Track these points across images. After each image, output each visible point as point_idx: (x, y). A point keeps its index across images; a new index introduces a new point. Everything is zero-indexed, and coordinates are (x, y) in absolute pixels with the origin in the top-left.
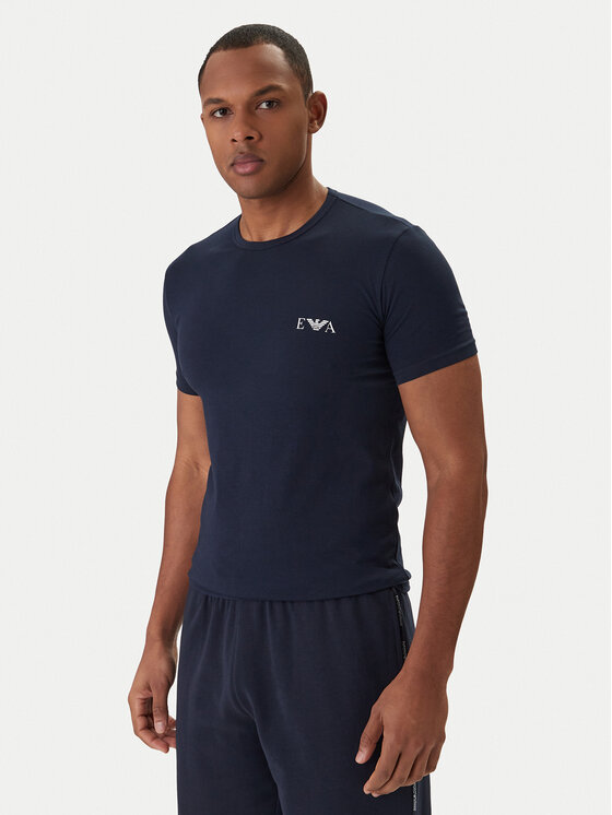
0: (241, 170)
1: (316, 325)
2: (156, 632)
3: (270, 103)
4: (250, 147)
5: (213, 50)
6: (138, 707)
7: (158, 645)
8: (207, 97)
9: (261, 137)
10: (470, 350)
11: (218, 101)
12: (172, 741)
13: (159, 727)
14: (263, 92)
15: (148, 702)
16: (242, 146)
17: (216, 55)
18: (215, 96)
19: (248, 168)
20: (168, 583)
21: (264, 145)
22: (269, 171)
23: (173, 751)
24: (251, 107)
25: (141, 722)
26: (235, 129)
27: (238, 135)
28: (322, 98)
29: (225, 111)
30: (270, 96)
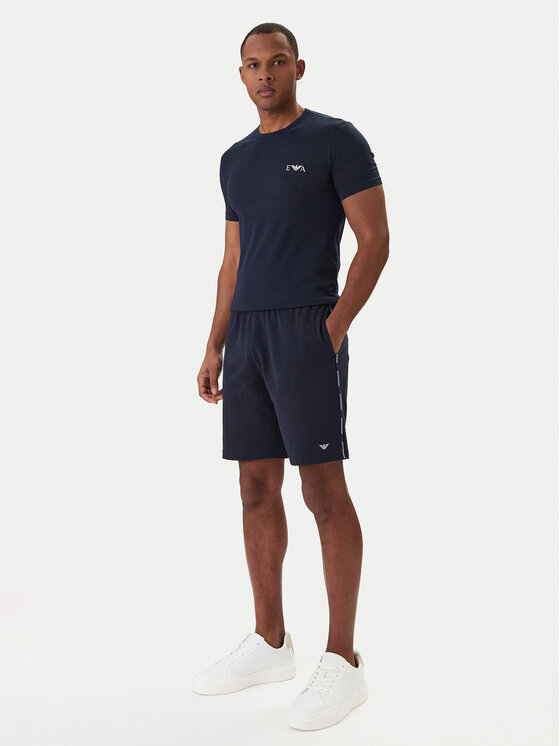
0: (263, 95)
1: (296, 168)
2: (212, 344)
3: (279, 62)
4: (269, 83)
5: (249, 35)
6: (202, 383)
7: (213, 352)
8: (247, 57)
9: (275, 79)
10: (378, 182)
11: (254, 59)
12: (220, 397)
13: (213, 391)
14: (277, 56)
15: (207, 380)
16: (264, 82)
17: (251, 37)
18: (252, 57)
19: (267, 94)
20: (218, 321)
21: (275, 83)
22: (277, 96)
23: (221, 402)
24: (270, 64)
25: (203, 390)
26: (262, 74)
27: (263, 77)
28: (303, 62)
29: (256, 65)
30: (280, 59)
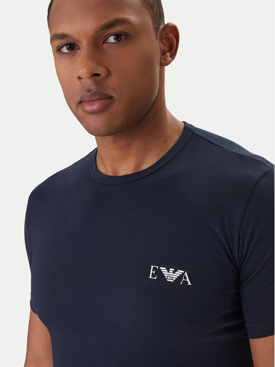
0: (89, 108)
1: (171, 275)
3: (118, 37)
4: (97, 84)
9: (109, 73)
11: (64, 36)
14: (109, 26)
16: (88, 82)
19: (95, 107)
21: (113, 82)
22: (117, 107)
24: (98, 42)
26: (81, 66)
27: (83, 72)
28: (174, 30)
29: (72, 46)
30: (117, 29)
